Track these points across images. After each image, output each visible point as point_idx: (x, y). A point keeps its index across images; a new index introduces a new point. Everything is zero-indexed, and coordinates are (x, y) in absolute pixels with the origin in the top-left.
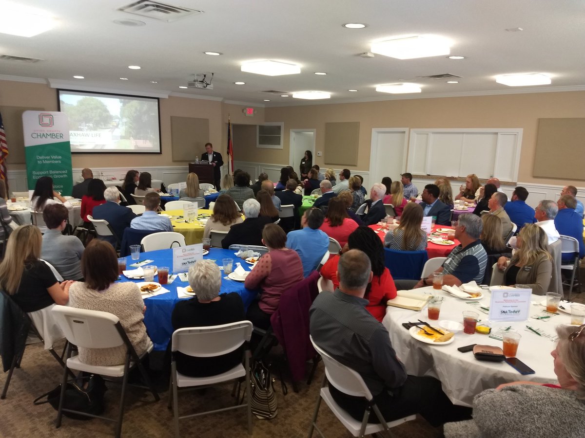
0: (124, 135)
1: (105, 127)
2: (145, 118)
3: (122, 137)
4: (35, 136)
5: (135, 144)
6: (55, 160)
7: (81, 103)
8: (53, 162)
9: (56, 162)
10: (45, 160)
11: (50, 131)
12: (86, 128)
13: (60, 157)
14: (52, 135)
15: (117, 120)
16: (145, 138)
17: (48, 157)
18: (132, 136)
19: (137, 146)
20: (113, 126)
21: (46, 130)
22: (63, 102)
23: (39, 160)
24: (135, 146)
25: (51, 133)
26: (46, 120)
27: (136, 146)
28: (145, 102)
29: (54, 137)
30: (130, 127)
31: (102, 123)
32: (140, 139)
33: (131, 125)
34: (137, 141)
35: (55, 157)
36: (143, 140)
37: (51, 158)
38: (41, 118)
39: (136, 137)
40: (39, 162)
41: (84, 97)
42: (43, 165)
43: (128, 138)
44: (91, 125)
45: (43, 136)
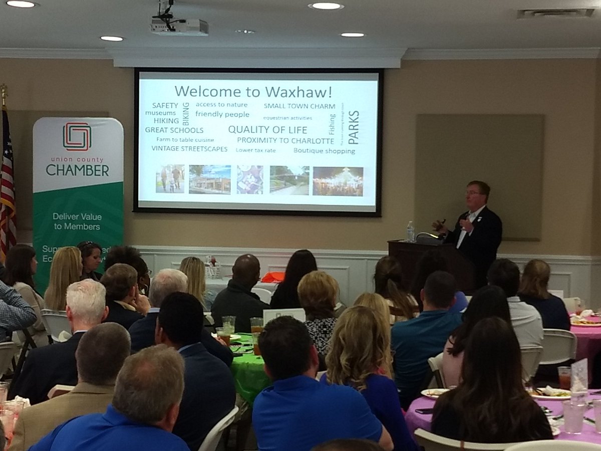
4: (53, 170)
6: (89, 223)
8: (84, 227)
9: (91, 227)
10: (68, 222)
11: (84, 160)
13: (99, 217)
14: (86, 169)
17: (75, 217)
21: (77, 158)
23: (58, 221)
25: (85, 164)
26: (77, 137)
29: (90, 172)
35: (90, 217)
37: (80, 217)
38: (66, 133)
40: (57, 227)
42: (65, 232)
45: (68, 170)
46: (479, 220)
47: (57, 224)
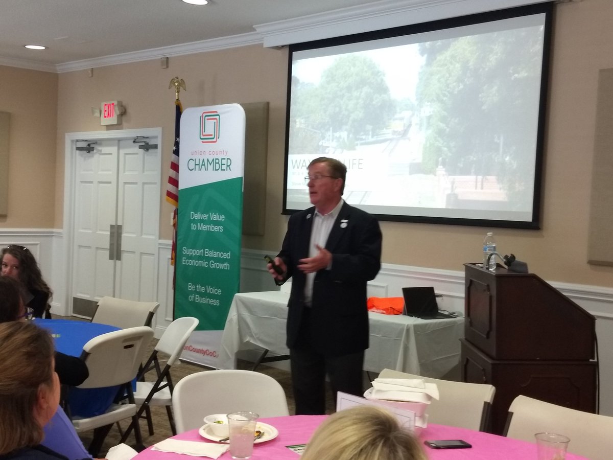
0: (419, 159)
1: (375, 139)
2: (491, 95)
3: (416, 169)
5: (449, 192)
7: (331, 77)
8: (212, 227)
9: (216, 229)
10: (201, 221)
11: (213, 153)
12: (334, 144)
13: (222, 218)
14: (215, 163)
15: (406, 114)
16: (484, 170)
17: (205, 217)
18: (444, 164)
19: (456, 196)
20: (394, 132)
21: (209, 151)
22: (297, 81)
23: (194, 221)
24: (449, 196)
25: (215, 157)
27: (452, 197)
28: (495, 34)
29: (217, 166)
30: (440, 133)
31: (369, 127)
32: (465, 172)
33: (442, 125)
34: (459, 178)
35: (216, 217)
36: (477, 174)
37: (209, 217)
38: (202, 123)
39: (455, 167)
40: (193, 227)
41: (337, 57)
42: (198, 233)
43: (432, 172)
44: (344, 134)
45: (202, 165)
46: (344, 225)
47: (193, 224)
